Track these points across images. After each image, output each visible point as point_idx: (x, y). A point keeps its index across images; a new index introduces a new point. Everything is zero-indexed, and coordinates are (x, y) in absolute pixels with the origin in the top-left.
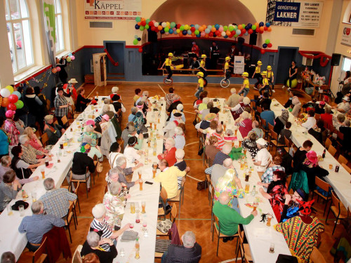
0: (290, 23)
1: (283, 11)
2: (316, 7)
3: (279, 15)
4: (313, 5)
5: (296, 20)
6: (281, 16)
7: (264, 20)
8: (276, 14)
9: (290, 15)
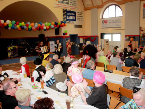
0: (73, 22)
1: (70, 15)
2: (81, 14)
3: (68, 17)
4: (81, 13)
5: (75, 20)
6: (69, 18)
7: (62, 20)
8: (67, 17)
9: (72, 18)
